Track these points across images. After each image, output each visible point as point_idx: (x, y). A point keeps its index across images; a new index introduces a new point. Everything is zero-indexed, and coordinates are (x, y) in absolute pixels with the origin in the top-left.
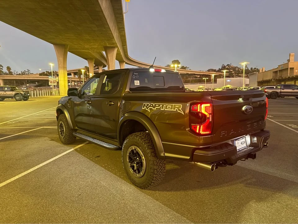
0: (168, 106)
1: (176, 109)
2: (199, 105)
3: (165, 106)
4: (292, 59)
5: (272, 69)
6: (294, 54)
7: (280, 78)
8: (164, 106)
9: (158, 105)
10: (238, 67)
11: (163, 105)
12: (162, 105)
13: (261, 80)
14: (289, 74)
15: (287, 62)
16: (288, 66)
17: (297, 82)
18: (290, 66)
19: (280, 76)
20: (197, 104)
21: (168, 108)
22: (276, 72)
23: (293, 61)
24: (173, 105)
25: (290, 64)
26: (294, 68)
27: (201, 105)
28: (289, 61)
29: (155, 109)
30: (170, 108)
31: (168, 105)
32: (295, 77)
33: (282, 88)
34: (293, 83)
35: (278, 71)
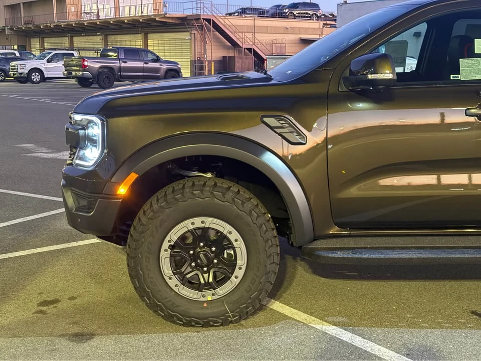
7: (30, 26)
14: (55, 16)
19: (30, 19)
22: (14, 8)
32: (74, 25)
33: (122, 56)
34: (65, 42)
35: (20, 4)
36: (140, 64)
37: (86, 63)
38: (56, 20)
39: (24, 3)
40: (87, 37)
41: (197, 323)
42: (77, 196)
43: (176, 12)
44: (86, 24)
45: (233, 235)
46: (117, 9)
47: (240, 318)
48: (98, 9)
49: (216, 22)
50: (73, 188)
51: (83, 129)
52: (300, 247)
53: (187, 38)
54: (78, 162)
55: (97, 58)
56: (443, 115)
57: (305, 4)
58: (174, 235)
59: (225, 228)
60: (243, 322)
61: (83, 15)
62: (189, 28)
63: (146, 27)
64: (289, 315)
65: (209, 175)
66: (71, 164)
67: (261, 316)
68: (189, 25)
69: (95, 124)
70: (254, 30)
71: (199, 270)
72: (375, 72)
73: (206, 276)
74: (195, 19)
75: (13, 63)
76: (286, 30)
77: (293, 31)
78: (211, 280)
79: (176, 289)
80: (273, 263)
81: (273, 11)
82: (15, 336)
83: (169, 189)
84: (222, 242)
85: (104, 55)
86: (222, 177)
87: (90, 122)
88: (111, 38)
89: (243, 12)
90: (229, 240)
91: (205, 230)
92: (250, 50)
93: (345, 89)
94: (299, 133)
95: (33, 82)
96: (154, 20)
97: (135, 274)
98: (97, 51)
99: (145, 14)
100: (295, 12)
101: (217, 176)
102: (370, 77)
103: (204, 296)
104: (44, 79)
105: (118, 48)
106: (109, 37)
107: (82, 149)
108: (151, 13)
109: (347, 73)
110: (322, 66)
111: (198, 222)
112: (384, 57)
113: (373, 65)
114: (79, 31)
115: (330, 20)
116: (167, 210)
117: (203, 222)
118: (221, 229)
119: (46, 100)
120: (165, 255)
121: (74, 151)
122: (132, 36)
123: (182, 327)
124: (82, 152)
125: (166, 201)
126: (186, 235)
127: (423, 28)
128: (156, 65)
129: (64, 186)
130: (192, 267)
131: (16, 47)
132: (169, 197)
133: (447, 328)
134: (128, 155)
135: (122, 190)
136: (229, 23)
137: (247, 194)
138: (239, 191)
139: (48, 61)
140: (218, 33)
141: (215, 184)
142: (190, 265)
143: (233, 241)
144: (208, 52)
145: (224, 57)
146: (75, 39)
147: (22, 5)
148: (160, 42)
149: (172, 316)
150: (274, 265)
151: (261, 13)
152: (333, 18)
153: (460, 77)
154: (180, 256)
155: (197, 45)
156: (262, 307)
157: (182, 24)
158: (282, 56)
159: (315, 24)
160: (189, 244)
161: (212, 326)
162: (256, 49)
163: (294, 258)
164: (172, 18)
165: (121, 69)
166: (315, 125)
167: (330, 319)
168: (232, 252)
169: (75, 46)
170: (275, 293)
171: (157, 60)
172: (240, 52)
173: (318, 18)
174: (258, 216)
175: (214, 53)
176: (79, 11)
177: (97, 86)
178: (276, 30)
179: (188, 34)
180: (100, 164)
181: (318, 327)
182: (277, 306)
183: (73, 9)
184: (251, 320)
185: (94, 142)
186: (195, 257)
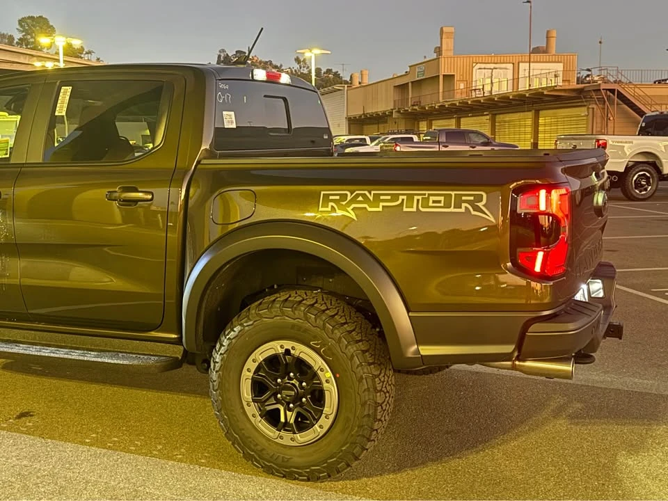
0: (432, 198)
1: (466, 207)
2: (543, 193)
3: (420, 197)
4: (448, 44)
5: (391, 77)
6: (452, 29)
7: (416, 107)
8: (416, 198)
9: (389, 197)
10: (274, 63)
11: (410, 197)
12: (405, 197)
13: (357, 112)
14: (441, 95)
15: (435, 56)
16: (438, 66)
17: (463, 120)
18: (444, 69)
19: (417, 100)
20: (534, 189)
21: (431, 204)
22: (402, 88)
23: (451, 54)
24: (451, 195)
25: (443, 61)
26: (454, 75)
27: (549, 192)
28: (439, 51)
29: (380, 209)
30: (442, 204)
31: (429, 195)
32: (458, 104)
33: (443, 139)
35: (408, 83)
38: (441, 100)
39: (412, 82)
40: (475, 118)
44: (470, 103)
46: (516, 81)
48: (492, 84)
49: (622, 92)
53: (583, 114)
61: (473, 92)
62: (586, 101)
63: (536, 103)
68: (587, 98)
74: (594, 90)
88: (499, 118)
99: (533, 87)
106: (497, 116)
114: (465, 111)
136: (641, 94)
140: (626, 107)
147: (410, 84)
148: (553, 120)
155: (597, 123)
157: (577, 97)
164: (565, 90)
176: (470, 90)
179: (584, 109)
183: (462, 86)
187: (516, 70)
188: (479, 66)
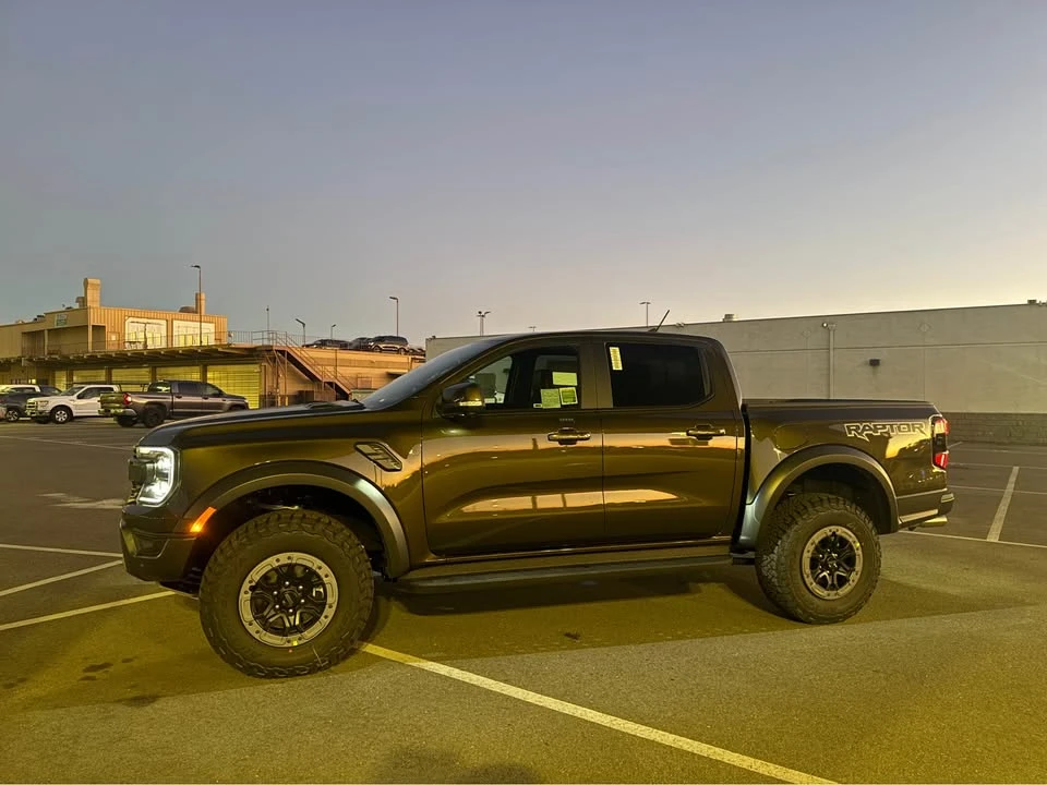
4: (93, 297)
6: (98, 282)
14: (90, 345)
15: (78, 306)
16: (86, 316)
18: (94, 320)
19: (57, 349)
22: (35, 335)
23: (98, 305)
25: (89, 313)
26: (104, 327)
28: (83, 301)
32: (113, 356)
33: (176, 390)
34: (102, 375)
35: (43, 331)
36: (199, 400)
37: (129, 399)
38: (90, 349)
39: (49, 330)
41: (281, 673)
42: (139, 538)
43: (242, 342)
44: (129, 355)
45: (324, 571)
46: (170, 338)
47: (330, 664)
48: (146, 338)
49: (291, 354)
50: (135, 529)
51: (152, 462)
52: (395, 580)
53: (255, 371)
54: (142, 499)
55: (143, 393)
56: (534, 441)
57: (391, 339)
58: (256, 575)
59: (314, 563)
60: (332, 668)
61: (127, 344)
62: (258, 359)
63: (205, 358)
64: (384, 656)
65: (296, 507)
66: (134, 503)
67: (352, 661)
68: (258, 357)
69: (167, 456)
70: (336, 363)
71: (282, 612)
72: (466, 400)
73: (292, 618)
74: (265, 350)
75: (32, 400)
76: (372, 364)
77: (379, 365)
78: (297, 623)
79: (257, 636)
80: (367, 598)
81: (357, 344)
82: (56, 707)
83: (251, 524)
84: (311, 578)
85: (153, 390)
86: (311, 509)
87: (162, 454)
88: (161, 371)
89: (323, 344)
90: (318, 576)
91: (291, 567)
92: (330, 384)
93: (438, 416)
94: (395, 460)
95: (58, 423)
96: (216, 351)
97: (208, 624)
98: (143, 384)
99: (205, 343)
100: (381, 346)
101: (304, 508)
102: (461, 404)
103: (289, 642)
104: (71, 418)
105: (171, 382)
106: (158, 369)
107: (149, 484)
108: (212, 342)
109: (439, 401)
110: (414, 395)
111: (283, 558)
112: (474, 386)
113: (463, 393)
114: (119, 362)
115: (418, 355)
116: (249, 547)
117: (289, 558)
118: (310, 565)
119: (77, 443)
120: (245, 597)
121: (138, 487)
122: (187, 368)
123: (263, 680)
124: (147, 489)
125: (247, 537)
126: (269, 575)
127: (507, 362)
128: (219, 400)
129: (123, 527)
130: (275, 610)
131: (34, 381)
132: (251, 532)
133: (542, 651)
134: (205, 488)
135: (197, 528)
136: (306, 356)
137: (339, 526)
138: (330, 522)
139: (79, 397)
140: (293, 366)
141: (304, 516)
142: (274, 607)
143: (323, 576)
144: (282, 385)
145: (301, 392)
146: (114, 372)
147: (46, 332)
148: (222, 375)
149: (252, 667)
150: (368, 601)
151: (344, 346)
152: (422, 352)
153: (541, 406)
154: (263, 598)
155: (268, 379)
156: (353, 651)
157: (249, 355)
158: (369, 390)
159: (404, 359)
160: (272, 584)
161: (298, 675)
162: (339, 384)
163: (388, 599)
165: (173, 405)
166: (411, 452)
167: (428, 655)
168: (322, 590)
169: (114, 379)
170: (367, 635)
171: (220, 394)
172: (319, 386)
173: (406, 352)
174: (351, 548)
175: (288, 386)
176: (121, 341)
177: (142, 425)
178: (360, 364)
179: (257, 366)
180: (169, 500)
181: (415, 664)
182: (370, 648)
183: (114, 338)
184: (341, 665)
185: (163, 476)
186: (279, 599)
187: (170, 328)
188: (131, 319)
